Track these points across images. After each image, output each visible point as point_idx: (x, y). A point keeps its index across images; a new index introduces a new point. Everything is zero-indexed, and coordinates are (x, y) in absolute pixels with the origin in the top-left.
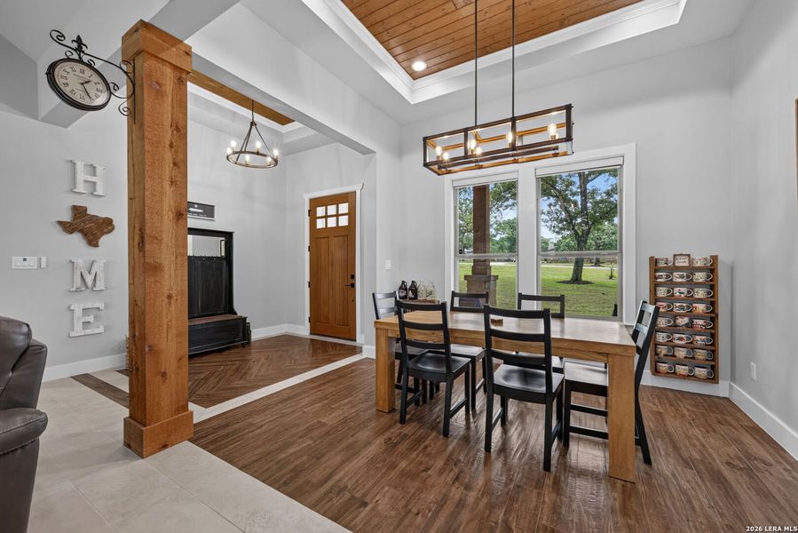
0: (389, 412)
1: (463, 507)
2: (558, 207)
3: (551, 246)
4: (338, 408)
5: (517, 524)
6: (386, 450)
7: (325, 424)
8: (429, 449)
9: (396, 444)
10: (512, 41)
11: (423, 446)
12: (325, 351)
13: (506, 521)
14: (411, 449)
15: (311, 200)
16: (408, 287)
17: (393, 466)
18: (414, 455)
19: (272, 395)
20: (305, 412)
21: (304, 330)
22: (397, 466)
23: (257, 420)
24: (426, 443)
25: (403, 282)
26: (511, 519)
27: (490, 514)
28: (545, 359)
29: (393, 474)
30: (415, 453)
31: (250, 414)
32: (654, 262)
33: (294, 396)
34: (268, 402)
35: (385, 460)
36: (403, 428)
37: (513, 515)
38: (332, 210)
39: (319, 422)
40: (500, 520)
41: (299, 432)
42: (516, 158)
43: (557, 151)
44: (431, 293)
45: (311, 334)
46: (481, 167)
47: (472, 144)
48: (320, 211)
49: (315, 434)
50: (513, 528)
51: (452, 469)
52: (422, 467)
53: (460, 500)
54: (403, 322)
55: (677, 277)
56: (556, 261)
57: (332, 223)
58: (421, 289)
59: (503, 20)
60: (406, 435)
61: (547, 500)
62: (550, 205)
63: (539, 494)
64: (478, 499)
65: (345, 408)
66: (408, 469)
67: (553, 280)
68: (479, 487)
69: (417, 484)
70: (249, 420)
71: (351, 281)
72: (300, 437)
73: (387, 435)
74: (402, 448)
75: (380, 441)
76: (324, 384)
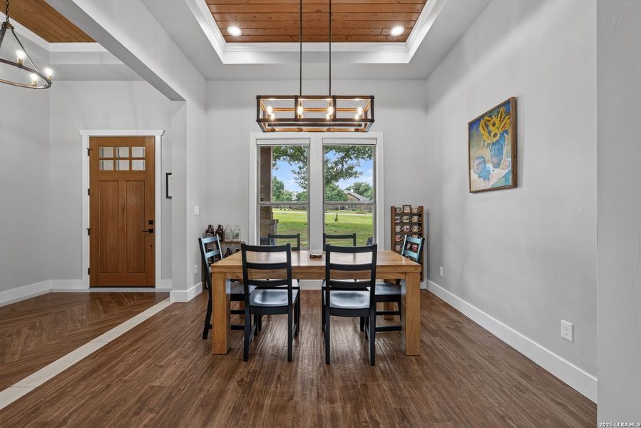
0: (228, 352)
1: (337, 420)
2: (305, 169)
3: (294, 198)
4: (169, 364)
5: (380, 416)
6: (244, 393)
7: (160, 388)
8: (282, 378)
9: (251, 383)
10: (330, 38)
11: (275, 377)
12: (120, 303)
13: (371, 417)
14: (267, 383)
15: (92, 139)
16: (215, 230)
17: (260, 406)
18: (272, 388)
19: (64, 372)
20: (125, 382)
21: (82, 284)
22: (263, 405)
23: (53, 414)
24: (277, 373)
25: (210, 226)
26: (373, 414)
27: (358, 416)
28: (371, 282)
29: (264, 414)
30: (273, 385)
31: (36, 410)
32: (393, 209)
33: (100, 366)
34: (63, 383)
35: (249, 404)
36: (248, 365)
37: (373, 409)
38: (124, 152)
39: (152, 387)
40: (367, 418)
41: (130, 409)
42: (330, 127)
43: (359, 128)
44: (237, 236)
45: (91, 287)
46: (301, 130)
47: (300, 110)
48: (108, 152)
49: (153, 403)
50: (379, 420)
51: (311, 390)
52: (286, 397)
53: (332, 413)
54: (247, 263)
55: (405, 219)
56: (297, 209)
57: (124, 166)
58: (227, 231)
59: (311, 19)
60: (255, 371)
61: (385, 388)
62: (300, 168)
63: (378, 385)
64: (343, 408)
65: (178, 361)
66: (275, 404)
67: (302, 222)
68: (338, 396)
69: (290, 416)
70: (39, 419)
71: (149, 227)
72: (136, 414)
73: (237, 377)
74: (258, 385)
75: (233, 385)
76: (137, 341)
